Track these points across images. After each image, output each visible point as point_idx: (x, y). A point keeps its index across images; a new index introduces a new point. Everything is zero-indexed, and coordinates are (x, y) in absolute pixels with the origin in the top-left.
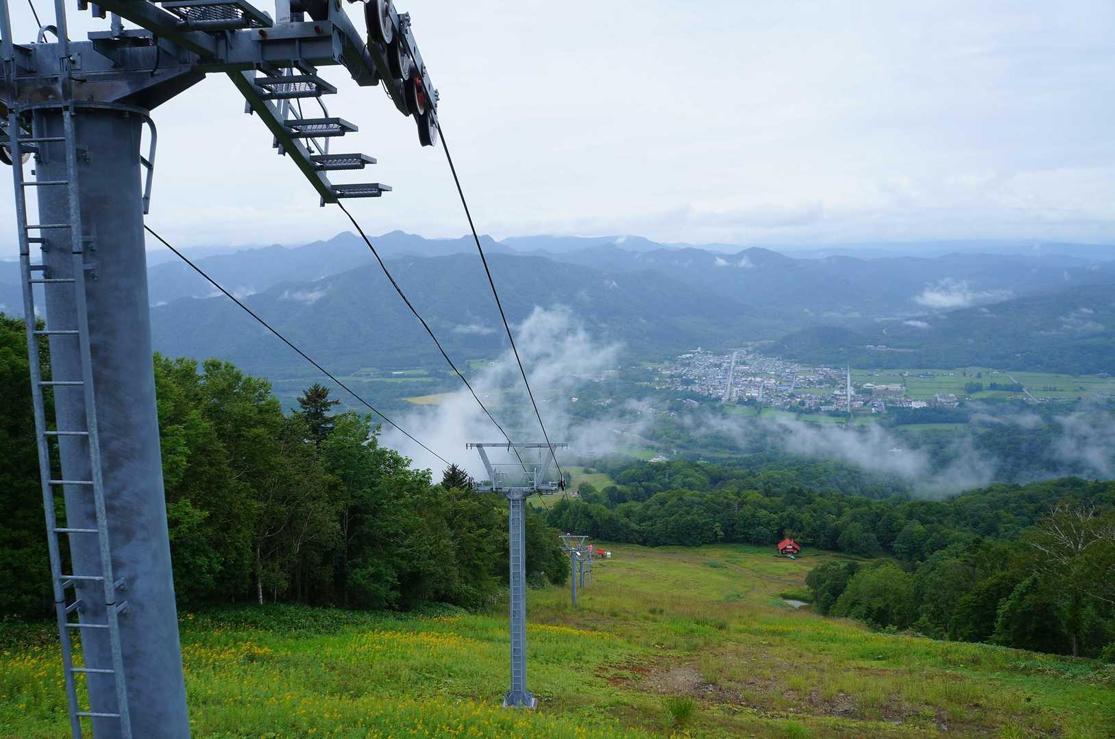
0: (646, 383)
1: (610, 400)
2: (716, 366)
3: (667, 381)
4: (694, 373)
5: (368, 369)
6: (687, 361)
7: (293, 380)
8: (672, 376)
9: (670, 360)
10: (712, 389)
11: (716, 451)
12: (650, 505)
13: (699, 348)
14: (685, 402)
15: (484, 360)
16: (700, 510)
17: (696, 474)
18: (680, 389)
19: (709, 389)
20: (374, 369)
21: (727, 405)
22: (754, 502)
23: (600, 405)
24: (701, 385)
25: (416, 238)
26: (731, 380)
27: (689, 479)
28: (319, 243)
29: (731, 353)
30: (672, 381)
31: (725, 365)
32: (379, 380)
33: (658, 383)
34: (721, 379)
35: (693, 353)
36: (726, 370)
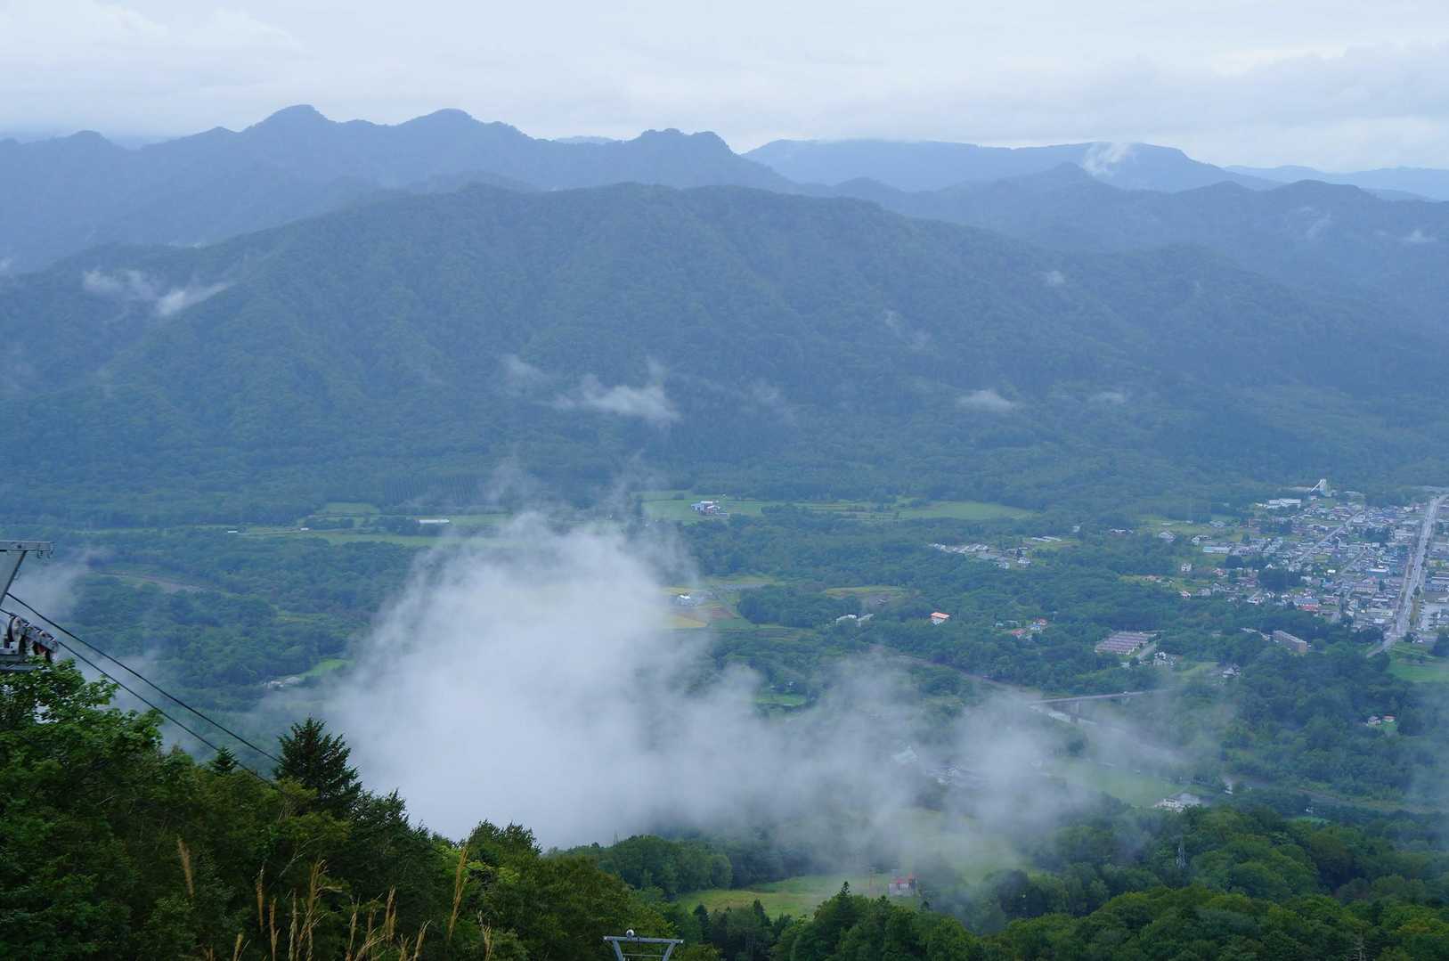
0: (1151, 578)
1: (1043, 623)
2: (1370, 535)
3: (1216, 576)
4: (1299, 556)
5: (350, 509)
6: (1283, 520)
7: (124, 532)
8: (1232, 562)
9: (1233, 513)
10: (1354, 603)
11: (1358, 791)
12: (1098, 928)
13: (1323, 482)
14: (1266, 637)
15: (686, 493)
16: (1247, 950)
17: (1275, 852)
18: (1254, 599)
19: (1344, 607)
20: (361, 508)
21: (1399, 654)
22: (1419, 941)
23: (1014, 637)
24: (1319, 590)
25: (504, 133)
26: (1417, 578)
27: (1249, 864)
28: (219, 135)
29: (1423, 500)
30: (1233, 575)
31: (1401, 535)
32: (378, 539)
33: (1190, 579)
34: (1386, 575)
35: (1302, 496)
36: (1404, 552)
